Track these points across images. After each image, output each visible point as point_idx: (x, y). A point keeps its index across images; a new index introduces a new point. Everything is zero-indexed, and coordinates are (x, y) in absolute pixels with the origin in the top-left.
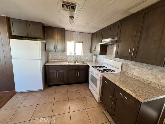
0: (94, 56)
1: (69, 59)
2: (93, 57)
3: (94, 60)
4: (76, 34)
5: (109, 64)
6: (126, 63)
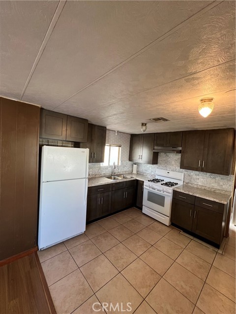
0: (134, 165)
1: (103, 173)
2: (133, 167)
3: (135, 172)
4: (116, 134)
5: (166, 175)
6: (189, 173)
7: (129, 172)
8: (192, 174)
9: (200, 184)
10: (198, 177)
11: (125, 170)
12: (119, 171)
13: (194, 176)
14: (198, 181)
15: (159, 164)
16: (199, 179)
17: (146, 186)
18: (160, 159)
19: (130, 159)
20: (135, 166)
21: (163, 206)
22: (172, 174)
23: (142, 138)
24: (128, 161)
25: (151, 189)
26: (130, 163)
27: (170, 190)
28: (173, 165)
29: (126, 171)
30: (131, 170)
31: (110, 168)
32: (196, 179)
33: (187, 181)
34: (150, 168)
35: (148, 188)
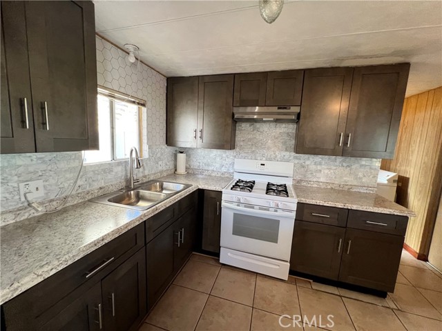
0: (180, 155)
2: (176, 160)
3: (181, 170)
5: (259, 169)
6: (302, 161)
7: (169, 172)
8: (308, 162)
9: (322, 180)
10: (319, 167)
11: (160, 168)
12: (146, 173)
13: (313, 167)
14: (318, 175)
15: (237, 149)
16: (320, 171)
17: (226, 201)
18: (239, 137)
19: (170, 139)
20: (181, 157)
21: (276, 241)
22: (271, 167)
23: (201, 87)
24: (164, 146)
25: (242, 208)
26: (169, 150)
27: (291, 203)
28: (269, 148)
29: (161, 172)
30: (172, 167)
31: (120, 168)
32: (316, 171)
33: (298, 178)
34: (218, 159)
35: (234, 206)
